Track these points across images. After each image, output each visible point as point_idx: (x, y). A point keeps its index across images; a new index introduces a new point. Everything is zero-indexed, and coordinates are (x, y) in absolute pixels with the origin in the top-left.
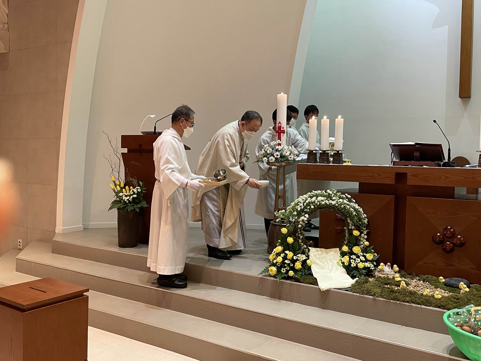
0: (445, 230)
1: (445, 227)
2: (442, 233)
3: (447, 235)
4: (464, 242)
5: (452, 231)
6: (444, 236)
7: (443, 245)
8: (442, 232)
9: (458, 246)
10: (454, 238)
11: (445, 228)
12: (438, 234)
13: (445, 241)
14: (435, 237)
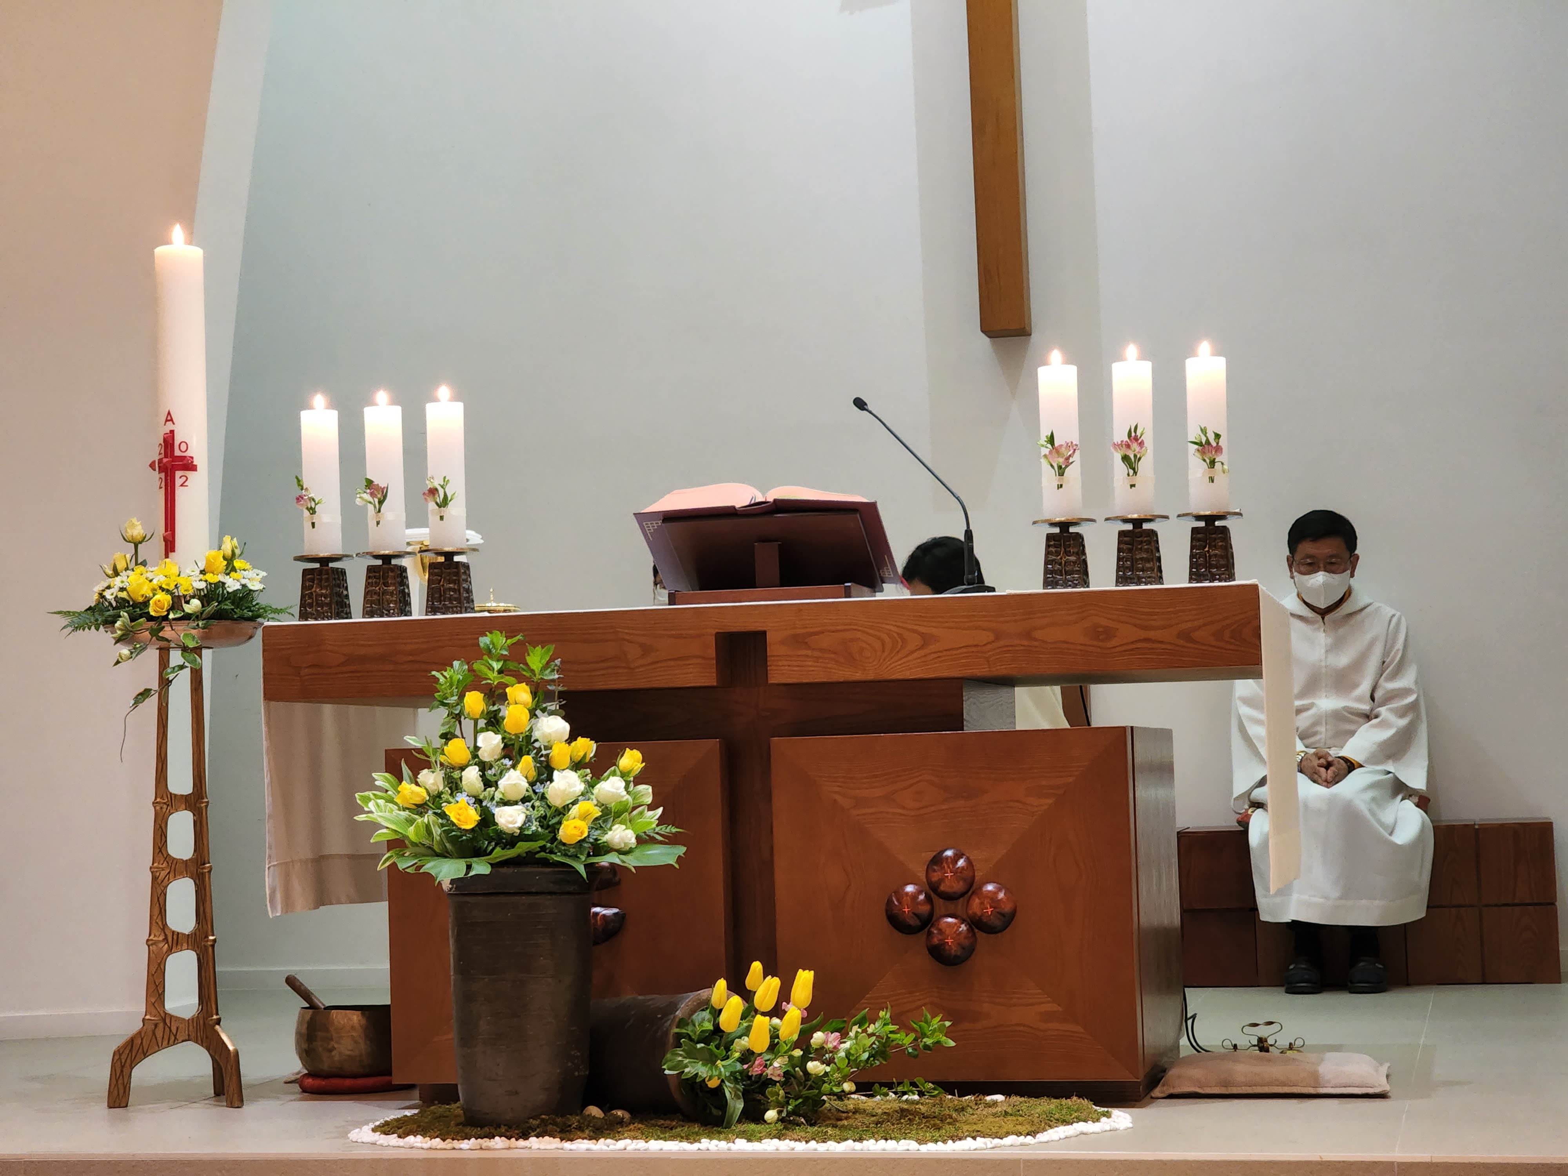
0: (935, 867)
1: (934, 853)
2: (925, 880)
3: (942, 888)
4: (1007, 908)
5: (963, 868)
6: (932, 893)
7: (930, 933)
8: (922, 875)
9: (989, 930)
10: (971, 895)
11: (935, 856)
12: (910, 889)
13: (937, 913)
14: (898, 900)
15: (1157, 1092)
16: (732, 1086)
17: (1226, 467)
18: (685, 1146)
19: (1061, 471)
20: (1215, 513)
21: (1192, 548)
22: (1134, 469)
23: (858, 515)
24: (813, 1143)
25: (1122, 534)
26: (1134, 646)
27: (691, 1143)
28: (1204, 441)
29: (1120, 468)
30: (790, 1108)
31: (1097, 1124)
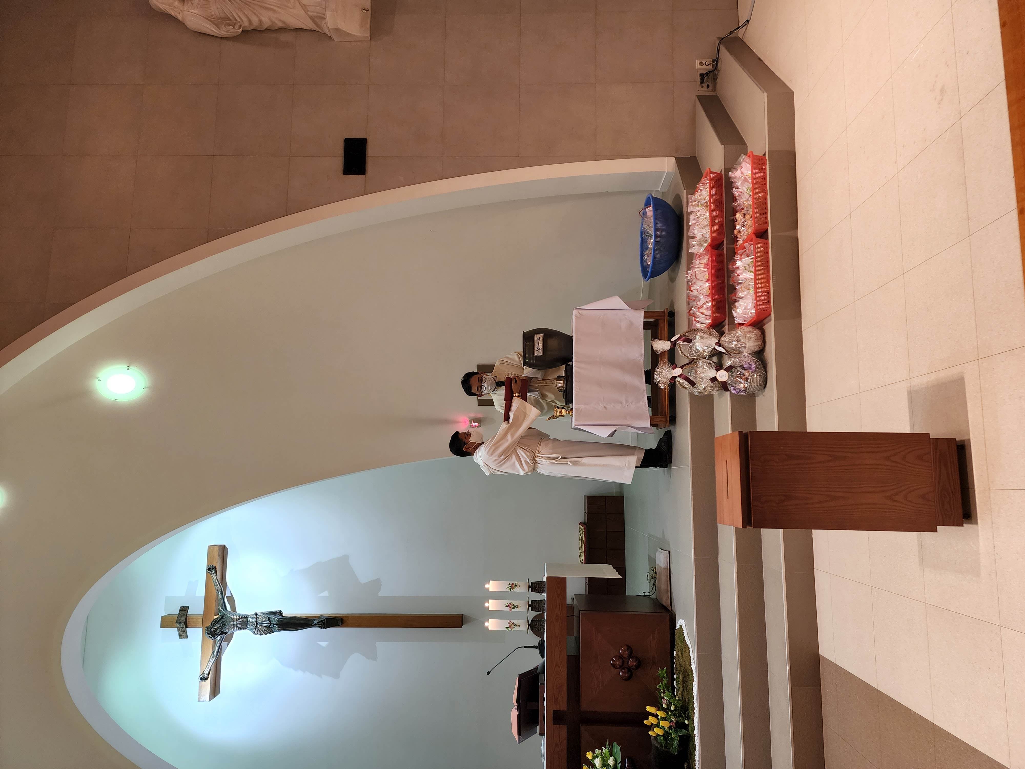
0: (615, 666)
1: (612, 666)
2: (618, 670)
3: (621, 665)
4: (626, 647)
5: (616, 659)
7: (633, 669)
9: (631, 652)
10: (622, 657)
12: (621, 674)
13: (627, 666)
14: (624, 677)
15: (670, 609)
16: (678, 733)
17: (517, 583)
18: (697, 749)
19: (515, 625)
20: (528, 586)
21: (536, 592)
22: (516, 606)
23: (522, 680)
24: (695, 711)
25: (532, 610)
26: (561, 609)
27: (696, 748)
28: (510, 588)
29: (516, 610)
30: (684, 716)
31: (684, 629)
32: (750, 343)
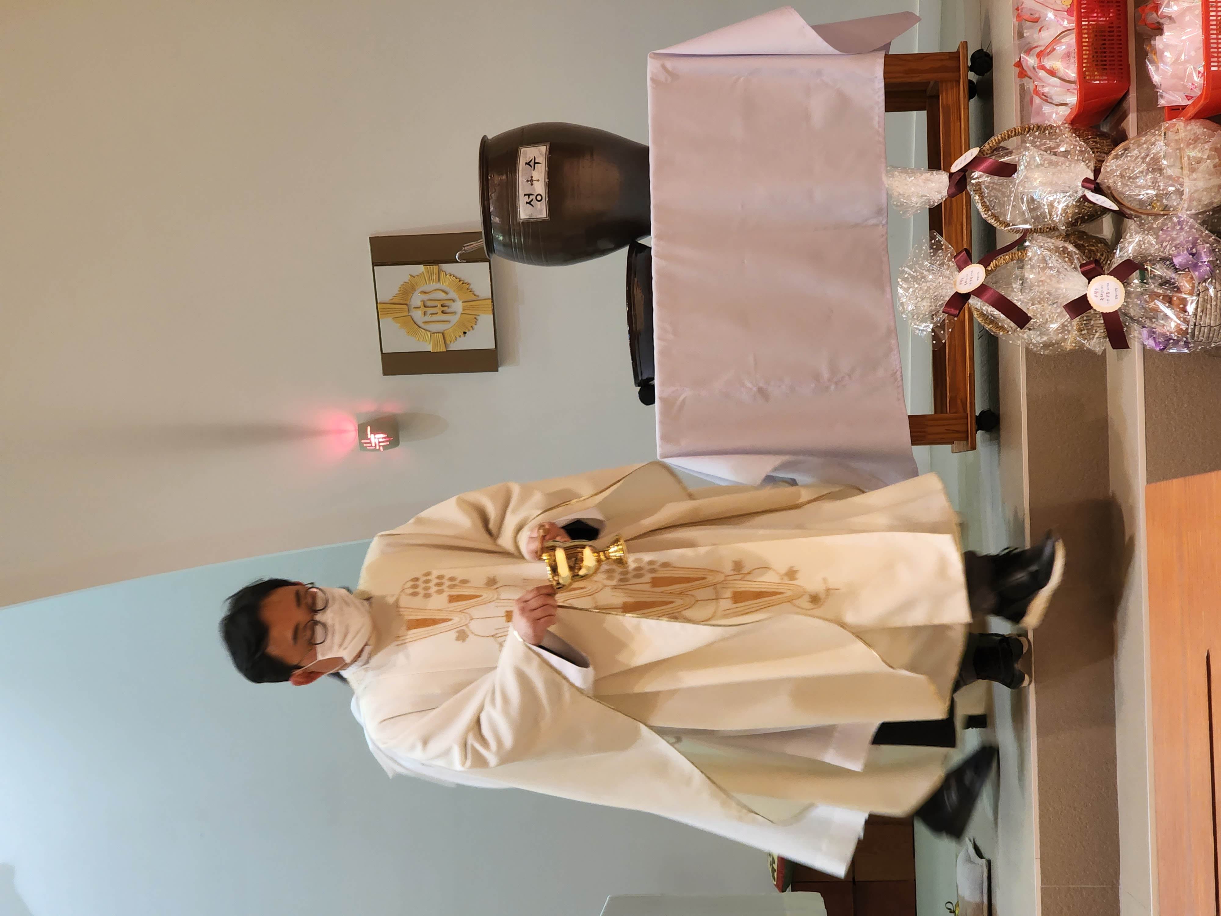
32: (1195, 180)
